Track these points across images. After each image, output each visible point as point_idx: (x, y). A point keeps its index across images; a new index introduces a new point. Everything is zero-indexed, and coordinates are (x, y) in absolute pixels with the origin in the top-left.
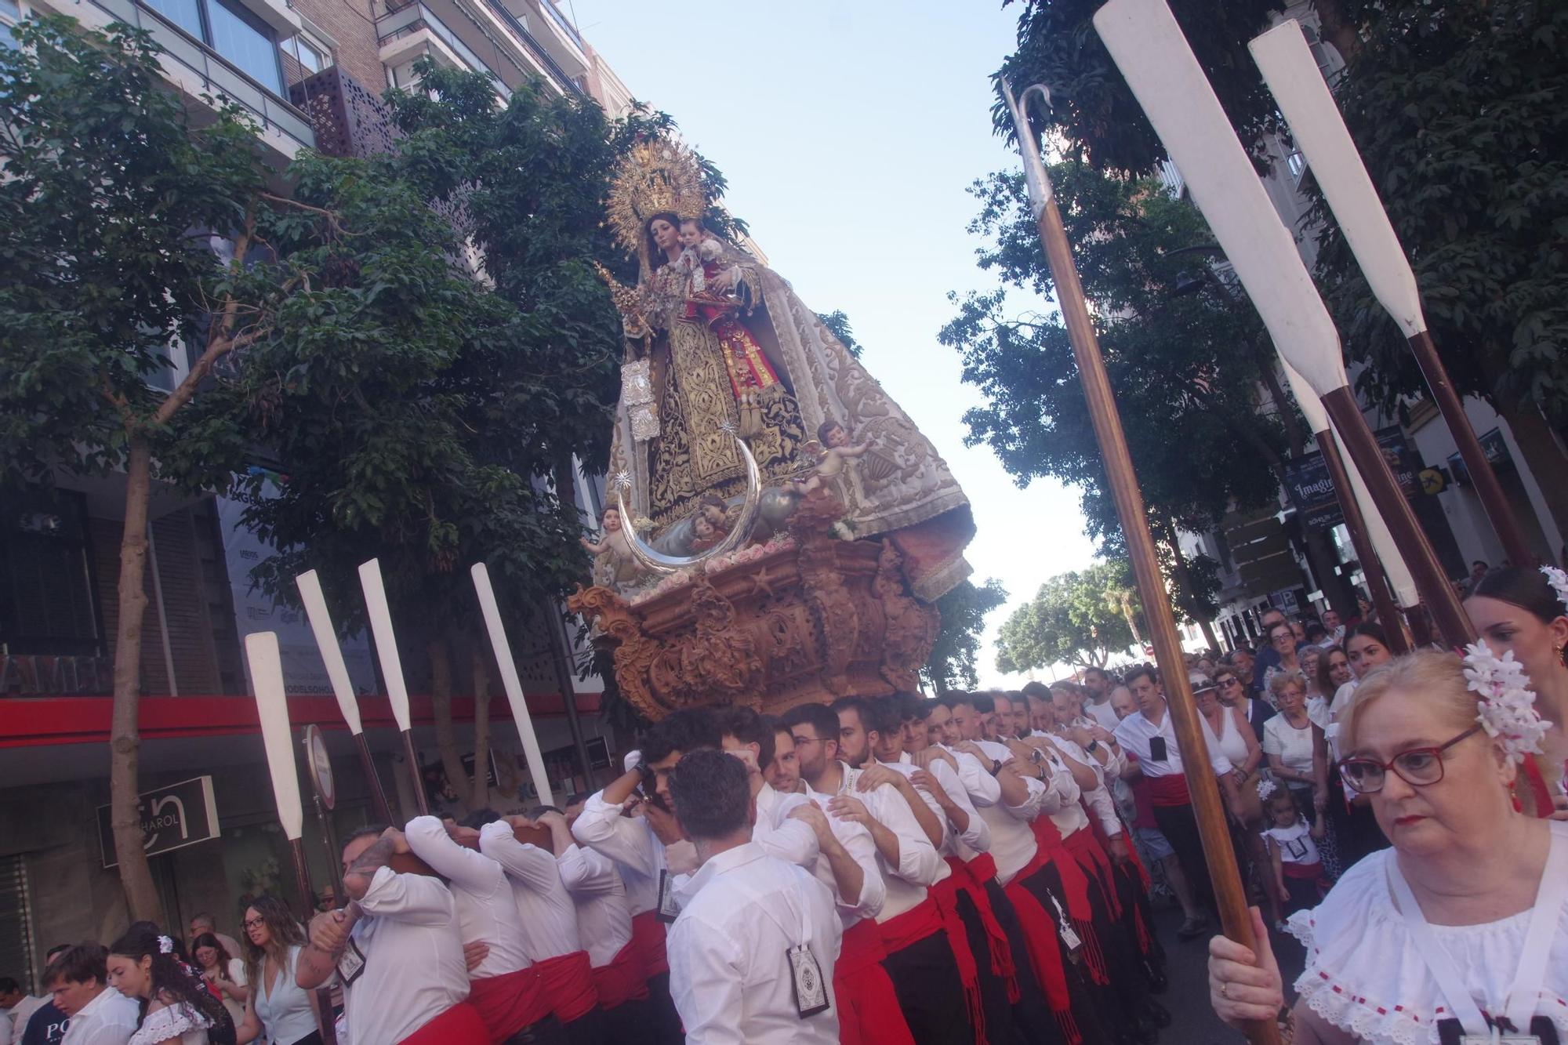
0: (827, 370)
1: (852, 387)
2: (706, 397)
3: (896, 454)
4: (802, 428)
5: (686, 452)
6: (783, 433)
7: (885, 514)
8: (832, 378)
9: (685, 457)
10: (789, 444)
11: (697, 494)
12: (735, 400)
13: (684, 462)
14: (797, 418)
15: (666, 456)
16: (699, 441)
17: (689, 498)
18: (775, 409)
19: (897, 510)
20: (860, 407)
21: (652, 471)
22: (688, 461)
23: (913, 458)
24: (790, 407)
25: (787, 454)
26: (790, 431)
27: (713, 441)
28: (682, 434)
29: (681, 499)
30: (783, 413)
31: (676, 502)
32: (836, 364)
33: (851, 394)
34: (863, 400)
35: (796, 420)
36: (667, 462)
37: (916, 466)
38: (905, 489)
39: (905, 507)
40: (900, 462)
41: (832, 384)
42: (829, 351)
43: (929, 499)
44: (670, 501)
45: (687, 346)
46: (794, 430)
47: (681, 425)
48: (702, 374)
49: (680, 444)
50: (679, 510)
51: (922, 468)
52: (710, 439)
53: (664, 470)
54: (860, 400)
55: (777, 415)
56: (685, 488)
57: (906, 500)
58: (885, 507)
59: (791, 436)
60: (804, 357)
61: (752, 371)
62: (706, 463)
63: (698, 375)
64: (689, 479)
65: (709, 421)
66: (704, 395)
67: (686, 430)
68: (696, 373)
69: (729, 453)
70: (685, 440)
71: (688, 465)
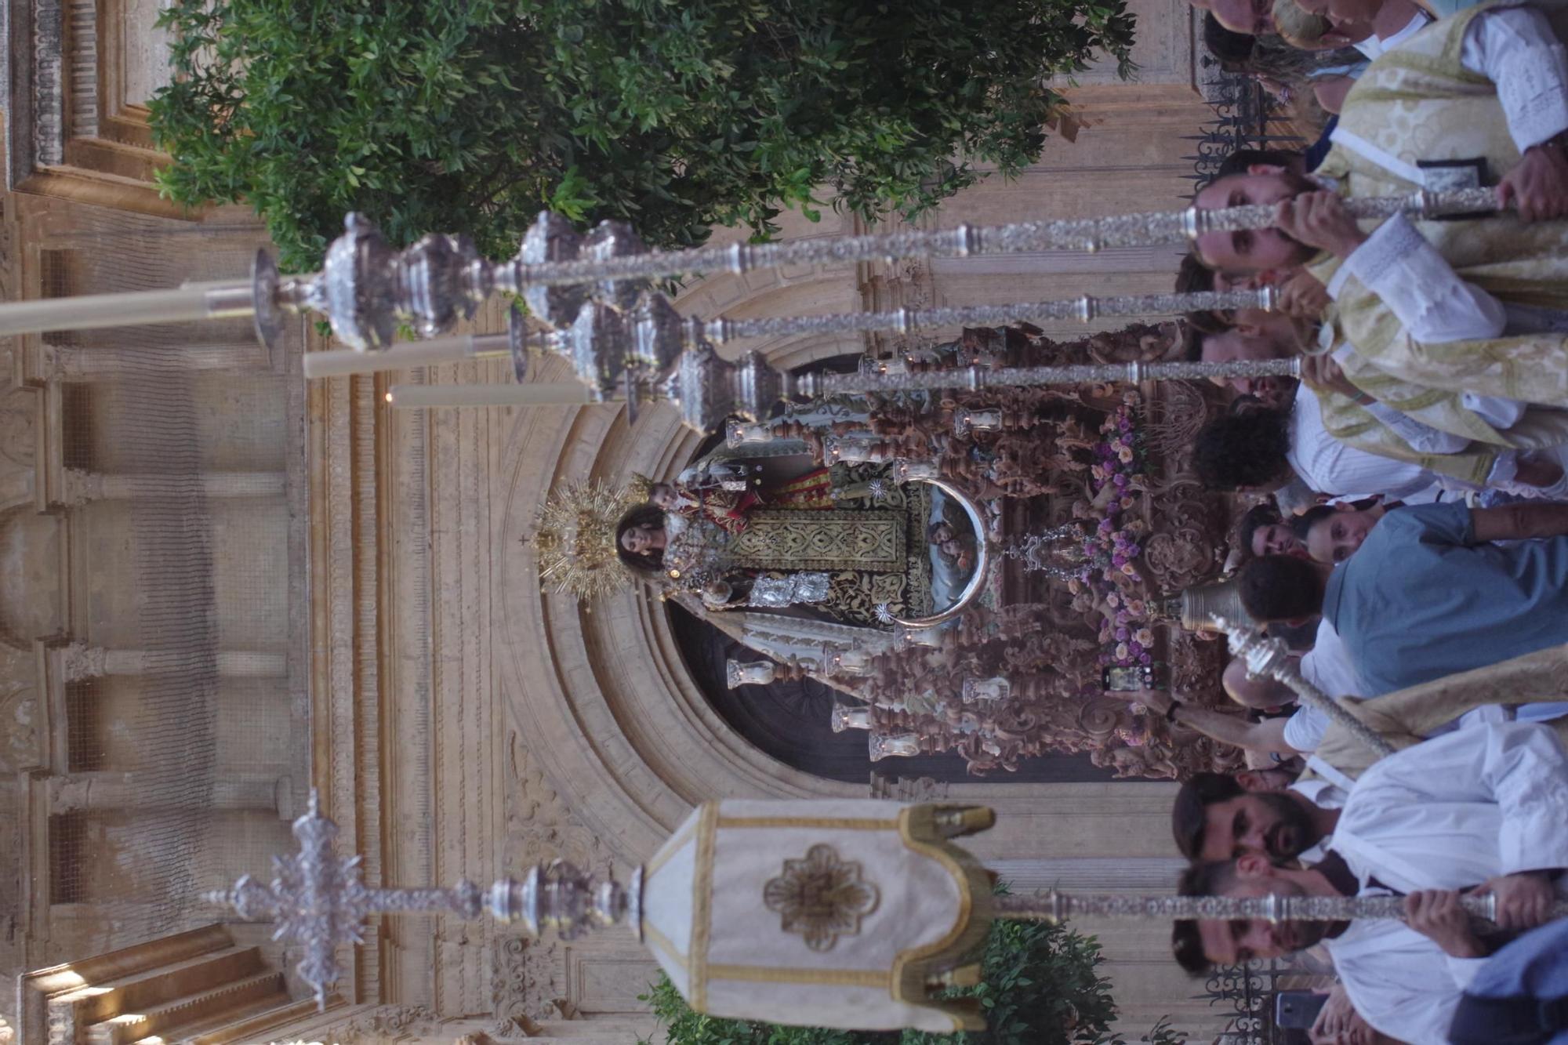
5: (862, 578)
9: (866, 579)
11: (907, 574)
12: (833, 510)
13: (871, 582)
15: (856, 603)
16: (858, 557)
17: (908, 585)
21: (864, 623)
22: (871, 575)
27: (864, 540)
28: (842, 577)
29: (906, 593)
31: (906, 601)
32: (836, 408)
36: (862, 604)
44: (901, 611)
45: (761, 545)
48: (794, 536)
49: (852, 582)
50: (914, 598)
52: (861, 544)
53: (867, 610)
55: (861, 476)
61: (810, 490)
62: (884, 553)
63: (794, 540)
64: (888, 581)
65: (844, 541)
66: (816, 540)
67: (842, 571)
68: (791, 543)
69: (882, 528)
70: (849, 576)
71: (876, 577)
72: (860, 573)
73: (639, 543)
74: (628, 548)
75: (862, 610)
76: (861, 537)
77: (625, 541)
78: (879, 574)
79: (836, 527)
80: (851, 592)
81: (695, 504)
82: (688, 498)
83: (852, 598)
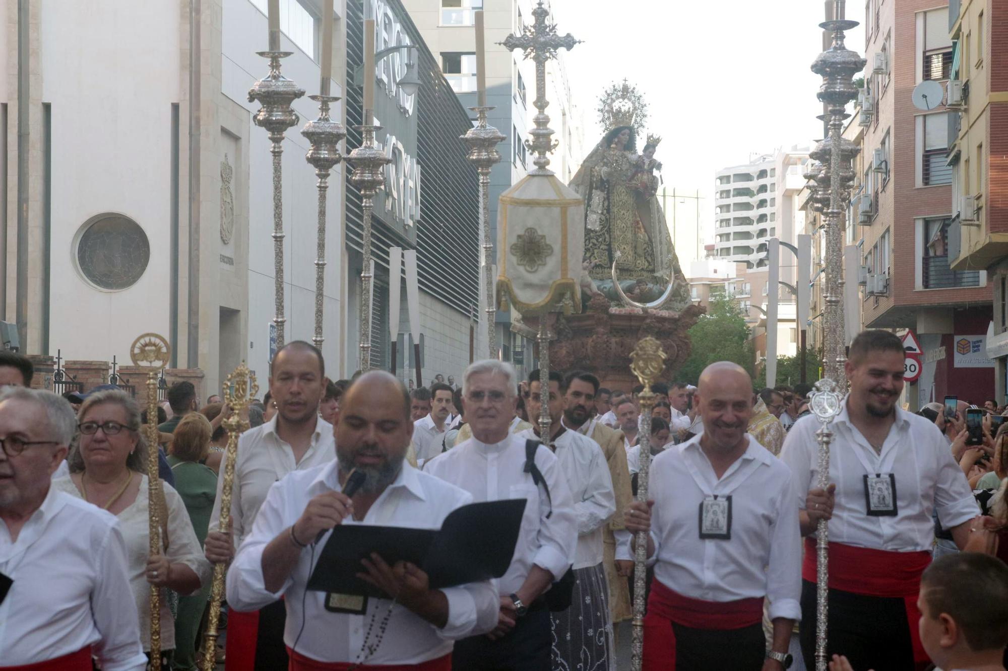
2: (625, 226)
4: (653, 260)
5: (607, 245)
6: (645, 258)
9: (606, 248)
10: (647, 264)
12: (635, 235)
13: (605, 250)
17: (605, 267)
18: (645, 246)
21: (585, 244)
22: (609, 250)
24: (650, 249)
25: (645, 267)
27: (624, 249)
28: (607, 236)
30: (647, 250)
35: (651, 255)
46: (650, 259)
47: (606, 231)
48: (625, 214)
49: (605, 241)
52: (623, 246)
53: (591, 247)
55: (645, 249)
56: (603, 261)
59: (648, 261)
60: (658, 228)
64: (606, 258)
65: (624, 238)
66: (624, 224)
67: (610, 236)
68: (622, 212)
69: (629, 257)
70: (607, 239)
71: (607, 252)
72: (609, 245)
73: (624, 138)
74: (623, 132)
75: (591, 244)
76: (626, 247)
77: (626, 131)
78: (609, 254)
79: (629, 235)
80: (600, 239)
81: (646, 167)
82: (649, 164)
83: (597, 240)
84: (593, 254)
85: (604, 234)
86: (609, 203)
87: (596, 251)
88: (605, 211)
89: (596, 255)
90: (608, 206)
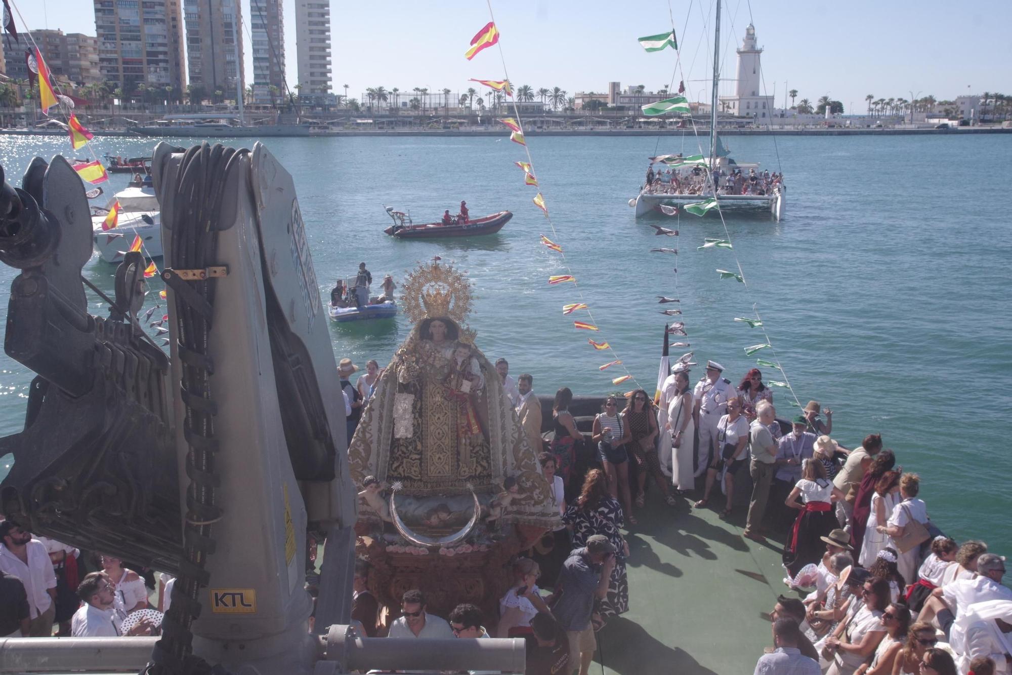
0: (511, 438)
1: (522, 451)
2: (441, 432)
3: (535, 493)
4: (489, 464)
5: (418, 454)
6: (477, 462)
7: (518, 516)
8: (512, 442)
9: (417, 457)
10: (479, 469)
11: (421, 480)
12: (457, 439)
13: (416, 459)
14: (488, 457)
15: (404, 449)
16: (430, 453)
17: (415, 480)
18: (477, 449)
19: (525, 517)
20: (523, 463)
21: (392, 452)
22: (420, 459)
23: (542, 497)
24: (485, 450)
25: (477, 473)
26: (481, 463)
27: (439, 458)
28: (419, 444)
29: (410, 479)
30: (481, 452)
31: (406, 478)
32: (516, 435)
33: (521, 455)
34: (526, 460)
35: (487, 458)
36: (403, 452)
37: (542, 502)
38: (533, 510)
39: (530, 517)
40: (536, 497)
41: (512, 446)
42: (514, 427)
43: (544, 519)
44: (400, 474)
45: (436, 399)
46: (484, 463)
47: (418, 437)
48: (441, 418)
49: (415, 449)
50: (407, 484)
51: (545, 503)
52: (437, 456)
53: (400, 455)
54: (523, 459)
55: (477, 452)
56: (413, 473)
57: (532, 514)
58: (519, 512)
59: (482, 466)
60: (499, 424)
61: (469, 424)
62: (432, 468)
64: (417, 469)
65: (439, 446)
66: (439, 430)
67: (422, 443)
68: (437, 416)
69: (447, 468)
70: (419, 447)
71: (418, 461)
72: (421, 453)
73: (437, 329)
74: (433, 323)
75: (400, 453)
76: (441, 456)
77: (437, 323)
78: (420, 464)
79: (447, 442)
80: (410, 448)
81: (458, 368)
83: (407, 447)
84: (402, 463)
85: (415, 441)
86: (422, 405)
87: (405, 460)
88: (417, 415)
89: (404, 465)
90: (421, 409)
